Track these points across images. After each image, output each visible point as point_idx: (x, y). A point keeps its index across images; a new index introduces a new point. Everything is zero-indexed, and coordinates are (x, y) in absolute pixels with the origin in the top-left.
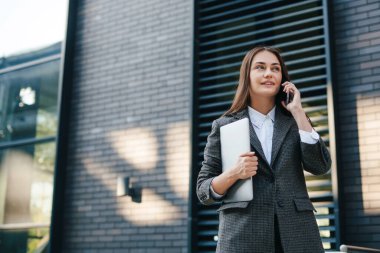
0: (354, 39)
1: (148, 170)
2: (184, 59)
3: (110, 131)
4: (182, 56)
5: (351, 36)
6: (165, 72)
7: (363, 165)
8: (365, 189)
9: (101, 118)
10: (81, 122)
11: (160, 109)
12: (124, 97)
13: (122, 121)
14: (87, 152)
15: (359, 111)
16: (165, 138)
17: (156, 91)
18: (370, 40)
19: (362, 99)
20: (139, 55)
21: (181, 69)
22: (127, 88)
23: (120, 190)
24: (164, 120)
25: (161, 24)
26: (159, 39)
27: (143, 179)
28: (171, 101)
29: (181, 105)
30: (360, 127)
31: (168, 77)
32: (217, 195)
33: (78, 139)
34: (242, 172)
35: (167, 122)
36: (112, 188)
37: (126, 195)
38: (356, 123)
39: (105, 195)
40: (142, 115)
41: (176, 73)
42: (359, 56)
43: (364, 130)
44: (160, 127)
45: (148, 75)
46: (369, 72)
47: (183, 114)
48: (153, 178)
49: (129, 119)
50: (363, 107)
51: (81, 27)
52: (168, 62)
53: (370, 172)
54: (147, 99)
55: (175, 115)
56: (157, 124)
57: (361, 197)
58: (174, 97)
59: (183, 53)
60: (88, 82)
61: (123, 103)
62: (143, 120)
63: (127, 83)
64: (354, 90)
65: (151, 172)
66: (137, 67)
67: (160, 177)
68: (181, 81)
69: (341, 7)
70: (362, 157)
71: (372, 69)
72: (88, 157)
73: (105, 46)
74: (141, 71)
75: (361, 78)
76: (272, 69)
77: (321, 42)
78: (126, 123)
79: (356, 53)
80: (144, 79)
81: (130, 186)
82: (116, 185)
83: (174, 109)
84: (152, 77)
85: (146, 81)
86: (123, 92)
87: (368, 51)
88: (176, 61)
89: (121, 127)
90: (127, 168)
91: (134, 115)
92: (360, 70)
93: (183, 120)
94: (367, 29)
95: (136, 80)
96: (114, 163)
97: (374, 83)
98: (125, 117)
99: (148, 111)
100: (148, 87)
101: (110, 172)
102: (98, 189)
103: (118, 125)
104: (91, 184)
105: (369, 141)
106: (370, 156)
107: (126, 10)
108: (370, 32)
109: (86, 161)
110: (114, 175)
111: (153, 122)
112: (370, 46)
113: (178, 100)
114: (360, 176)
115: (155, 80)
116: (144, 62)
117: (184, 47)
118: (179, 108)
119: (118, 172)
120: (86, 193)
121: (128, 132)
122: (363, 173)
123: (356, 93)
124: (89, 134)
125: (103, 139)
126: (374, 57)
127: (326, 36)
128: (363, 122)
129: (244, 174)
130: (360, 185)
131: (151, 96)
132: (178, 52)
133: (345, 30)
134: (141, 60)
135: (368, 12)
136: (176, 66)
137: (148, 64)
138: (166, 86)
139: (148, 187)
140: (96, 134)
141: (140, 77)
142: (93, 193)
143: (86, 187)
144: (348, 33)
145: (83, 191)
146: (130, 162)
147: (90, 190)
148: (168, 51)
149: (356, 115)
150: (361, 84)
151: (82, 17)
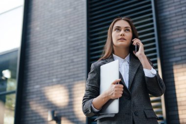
0: (170, 34)
1: (65, 106)
2: (82, 48)
3: (44, 87)
4: (81, 47)
5: (168, 32)
6: (72, 55)
7: (179, 100)
8: (180, 112)
9: (39, 80)
10: (29, 82)
11: (70, 74)
12: (51, 69)
13: (50, 81)
14: (32, 98)
15: (175, 71)
16: (72, 89)
17: (68, 65)
18: (178, 34)
19: (176, 65)
20: (59, 46)
21: (81, 53)
22: (53, 64)
23: (50, 118)
24: (72, 80)
25: (70, 30)
26: (69, 38)
27: (62, 111)
28: (76, 69)
29: (81, 72)
30: (176, 79)
31: (74, 57)
32: (96, 110)
33: (27, 91)
34: (112, 94)
35: (74, 81)
36: (45, 117)
37: (52, 120)
38: (173, 77)
39: (42, 120)
40: (61, 77)
41: (78, 55)
42: (173, 42)
43: (178, 81)
44: (70, 83)
45: (64, 57)
46: (179, 51)
47: (82, 76)
48: (67, 111)
49: (54, 80)
50: (177, 69)
51: (29, 34)
52: (74, 50)
53: (182, 103)
54: (63, 69)
55: (78, 77)
56: (69, 82)
57: (178, 117)
58: (78, 68)
59: (81, 45)
60: (33, 61)
61: (51, 72)
62: (61, 80)
63: (53, 61)
64: (171, 60)
65: (66, 107)
66: (58, 53)
67: (70, 110)
68: (81, 59)
69: (163, 18)
70: (178, 95)
71: (181, 49)
72: (33, 101)
73: (41, 43)
74: (60, 55)
75: (174, 54)
76: (125, 31)
77: (153, 36)
78: (53, 82)
79: (171, 41)
80: (61, 59)
81: (55, 115)
82: (47, 115)
83: (78, 74)
84: (66, 58)
85: (63, 60)
86: (51, 66)
87: (178, 40)
88: (78, 49)
89: (50, 84)
90: (53, 106)
91: (57, 78)
92: (174, 50)
93: (82, 79)
94: (176, 29)
95: (57, 60)
96: (47, 104)
97: (181, 56)
98: (52, 79)
99: (64, 75)
100: (64, 63)
101: (45, 108)
102: (38, 118)
103: (48, 83)
104: (34, 115)
105: (181, 87)
106: (182, 95)
107: (52, 24)
108: (178, 30)
109: (31, 103)
110: (46, 110)
111: (67, 81)
112: (179, 37)
113: (79, 69)
114: (177, 106)
115: (68, 59)
116: (62, 50)
117: (82, 42)
118: (80, 73)
119: (48, 108)
120: (32, 120)
121: (54, 86)
122: (179, 104)
123: (172, 62)
124: (34, 89)
125: (40, 91)
126: (181, 43)
127: (155, 33)
128: (177, 77)
129: (114, 95)
130: (177, 110)
131: (65, 67)
132: (79, 44)
133: (165, 30)
134: (60, 49)
135: (176, 20)
136: (78, 51)
137: (64, 51)
138: (73, 62)
139: (65, 116)
140: (37, 88)
141: (59, 58)
142: (36, 120)
143: (32, 117)
144: (167, 31)
145: (30, 119)
146: (54, 102)
147: (34, 118)
148: (74, 44)
149: (173, 74)
150: (175, 57)
151: (30, 29)
